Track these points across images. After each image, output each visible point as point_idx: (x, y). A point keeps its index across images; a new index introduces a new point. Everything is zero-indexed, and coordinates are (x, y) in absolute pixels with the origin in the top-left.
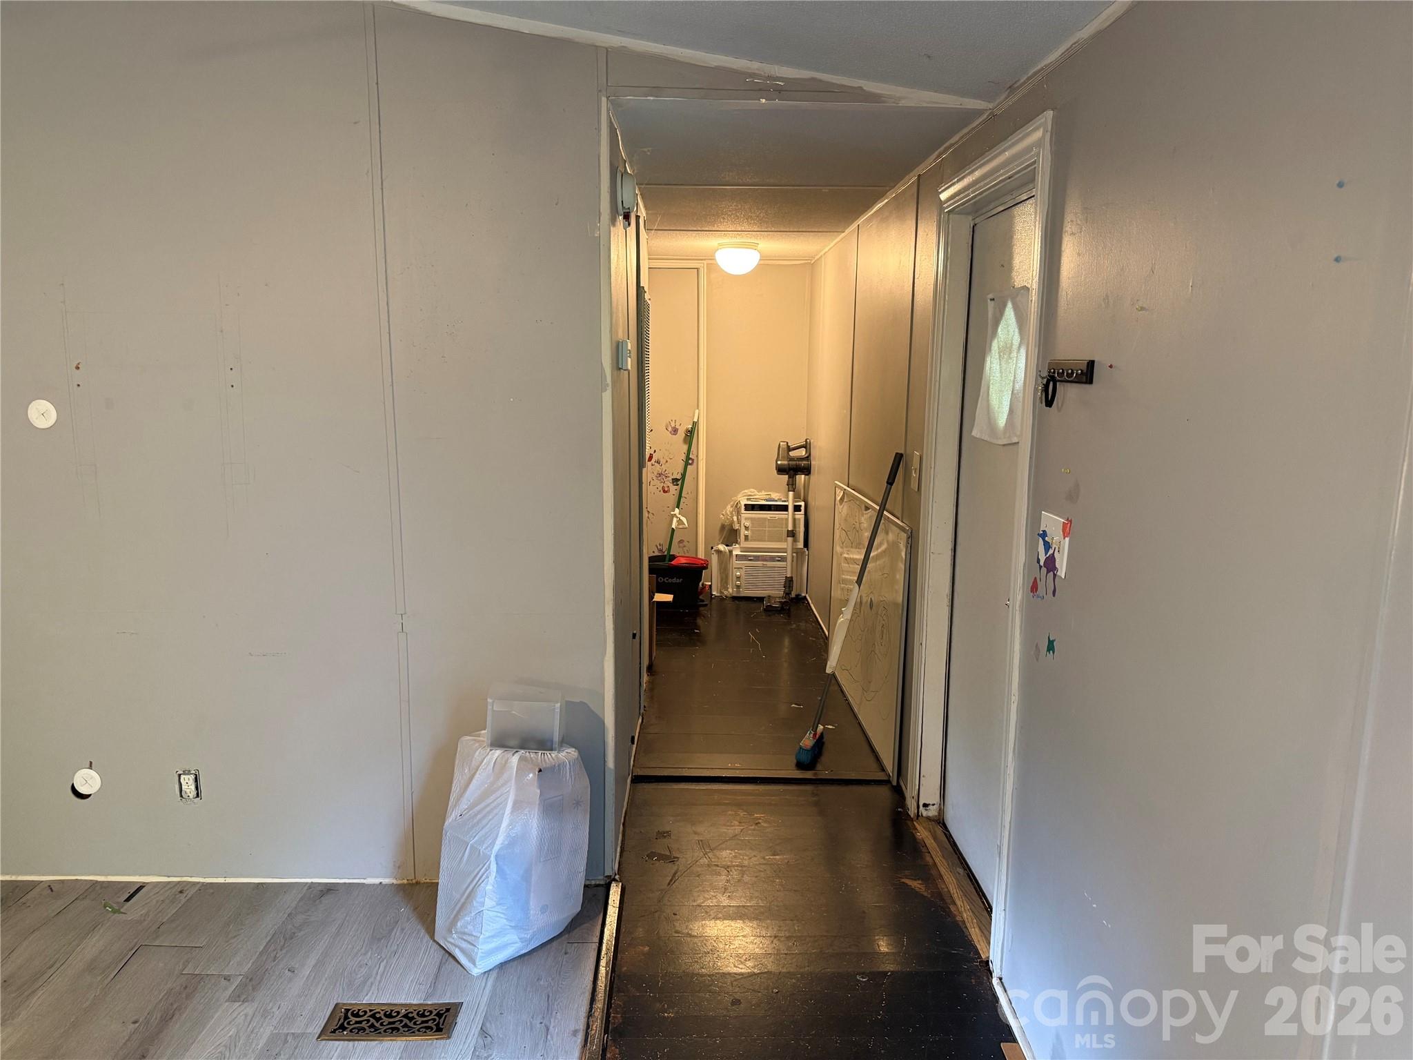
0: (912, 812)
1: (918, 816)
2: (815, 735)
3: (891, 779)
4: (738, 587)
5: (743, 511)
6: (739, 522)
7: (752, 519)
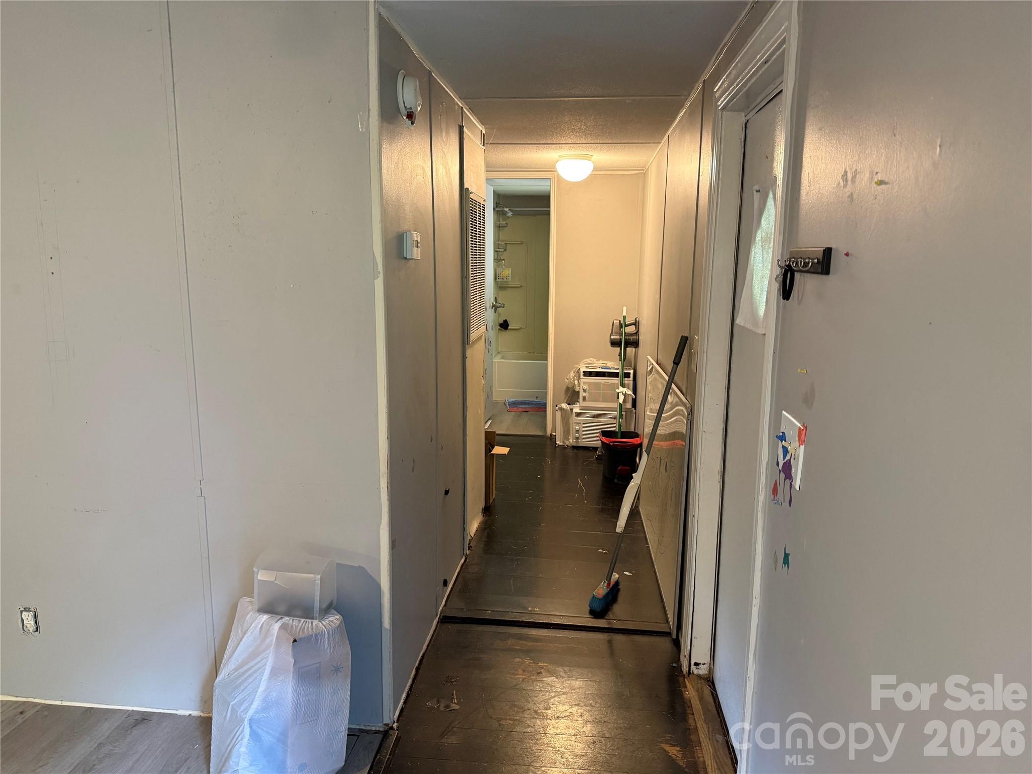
0: (685, 669)
1: (689, 673)
2: (609, 584)
3: (672, 632)
4: (577, 438)
5: (582, 376)
6: (579, 383)
7: (589, 384)
